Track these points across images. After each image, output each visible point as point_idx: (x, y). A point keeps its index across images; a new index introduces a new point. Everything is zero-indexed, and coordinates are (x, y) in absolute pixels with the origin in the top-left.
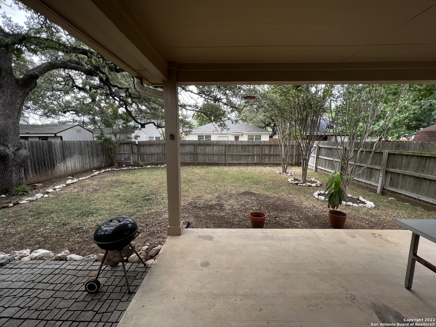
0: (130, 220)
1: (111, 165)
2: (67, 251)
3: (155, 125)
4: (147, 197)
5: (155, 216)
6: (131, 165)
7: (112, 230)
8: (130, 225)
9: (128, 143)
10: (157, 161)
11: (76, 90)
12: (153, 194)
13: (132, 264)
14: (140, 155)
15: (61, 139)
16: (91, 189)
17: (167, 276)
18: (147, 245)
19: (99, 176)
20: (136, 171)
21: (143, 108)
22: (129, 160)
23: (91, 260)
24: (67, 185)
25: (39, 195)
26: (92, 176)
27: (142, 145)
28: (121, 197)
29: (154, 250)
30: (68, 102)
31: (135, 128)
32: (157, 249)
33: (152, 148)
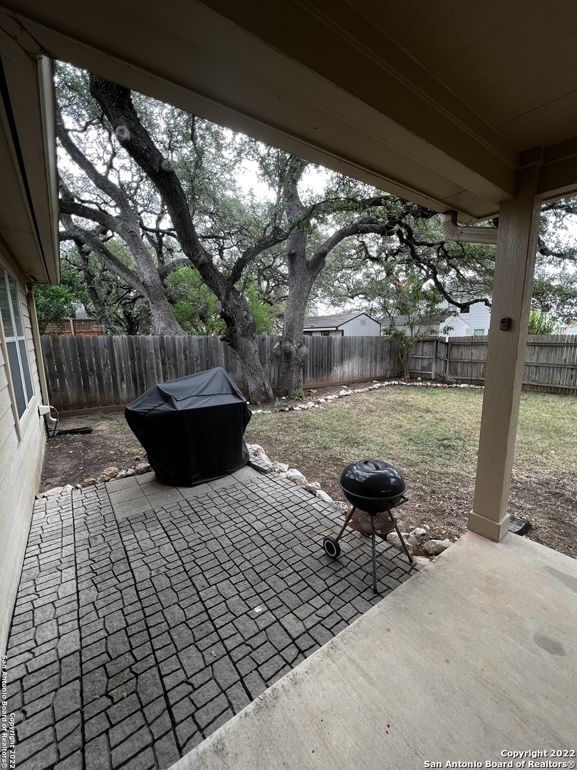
0: (396, 473)
1: (399, 376)
2: (318, 484)
3: (487, 304)
4: (446, 442)
5: (452, 480)
6: (430, 380)
7: (365, 477)
8: (393, 480)
9: (431, 341)
10: (483, 376)
11: (369, 263)
12: (460, 439)
13: (391, 547)
14: (451, 363)
15: (343, 335)
16: (364, 408)
17: (444, 607)
18: (424, 528)
19: (379, 391)
20: (436, 391)
21: (469, 274)
22: (429, 371)
23: (340, 509)
24: (340, 397)
25: (311, 404)
26: (370, 390)
27: (456, 344)
28: (402, 430)
29: (434, 543)
30: (359, 282)
31: (445, 314)
32: (438, 545)
33: (474, 351)
